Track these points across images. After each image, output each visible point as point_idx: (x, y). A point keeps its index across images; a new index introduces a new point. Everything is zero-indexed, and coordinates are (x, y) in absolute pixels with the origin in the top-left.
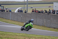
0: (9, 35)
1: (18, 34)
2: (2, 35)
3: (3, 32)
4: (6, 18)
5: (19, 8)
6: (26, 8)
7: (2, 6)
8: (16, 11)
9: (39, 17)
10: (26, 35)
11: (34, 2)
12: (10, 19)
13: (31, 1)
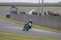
0: (22, 37)
1: (32, 37)
2: (15, 37)
3: (16, 34)
4: (19, 20)
5: (33, 10)
6: (41, 10)
7: (15, 7)
8: (30, 13)
9: (54, 20)
10: (41, 38)
11: (49, 4)
12: (24, 21)
13: (47, 3)
